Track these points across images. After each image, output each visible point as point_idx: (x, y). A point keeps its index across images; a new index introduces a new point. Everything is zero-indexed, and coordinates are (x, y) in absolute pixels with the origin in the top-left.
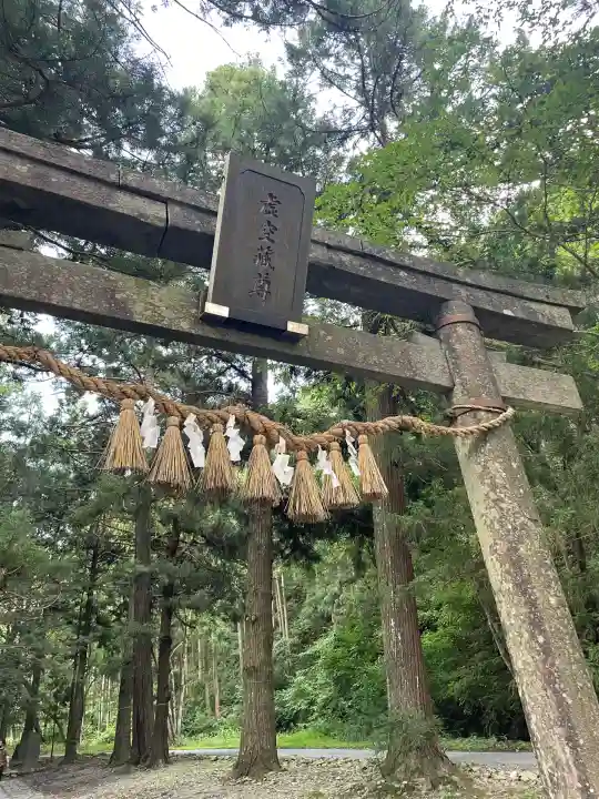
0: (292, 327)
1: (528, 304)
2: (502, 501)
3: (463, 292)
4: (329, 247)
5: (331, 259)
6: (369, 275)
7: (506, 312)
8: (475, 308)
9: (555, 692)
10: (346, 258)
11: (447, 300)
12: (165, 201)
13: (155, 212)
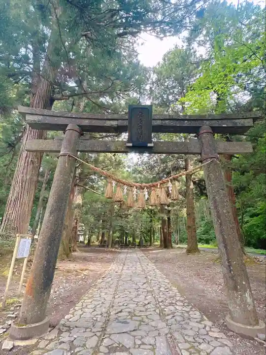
0: (149, 145)
1: (234, 121)
2: (212, 184)
3: (208, 122)
4: (162, 120)
5: (162, 123)
6: (174, 125)
7: (223, 126)
8: (211, 127)
9: (222, 235)
10: (167, 122)
11: (201, 127)
12: (117, 120)
13: (114, 123)
